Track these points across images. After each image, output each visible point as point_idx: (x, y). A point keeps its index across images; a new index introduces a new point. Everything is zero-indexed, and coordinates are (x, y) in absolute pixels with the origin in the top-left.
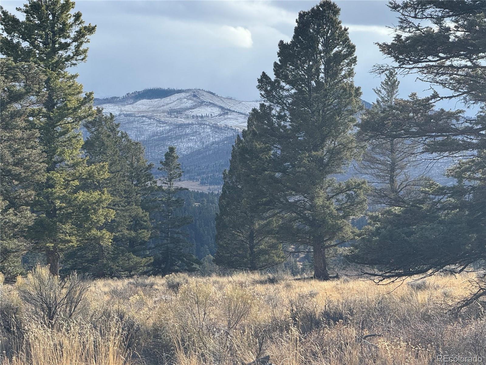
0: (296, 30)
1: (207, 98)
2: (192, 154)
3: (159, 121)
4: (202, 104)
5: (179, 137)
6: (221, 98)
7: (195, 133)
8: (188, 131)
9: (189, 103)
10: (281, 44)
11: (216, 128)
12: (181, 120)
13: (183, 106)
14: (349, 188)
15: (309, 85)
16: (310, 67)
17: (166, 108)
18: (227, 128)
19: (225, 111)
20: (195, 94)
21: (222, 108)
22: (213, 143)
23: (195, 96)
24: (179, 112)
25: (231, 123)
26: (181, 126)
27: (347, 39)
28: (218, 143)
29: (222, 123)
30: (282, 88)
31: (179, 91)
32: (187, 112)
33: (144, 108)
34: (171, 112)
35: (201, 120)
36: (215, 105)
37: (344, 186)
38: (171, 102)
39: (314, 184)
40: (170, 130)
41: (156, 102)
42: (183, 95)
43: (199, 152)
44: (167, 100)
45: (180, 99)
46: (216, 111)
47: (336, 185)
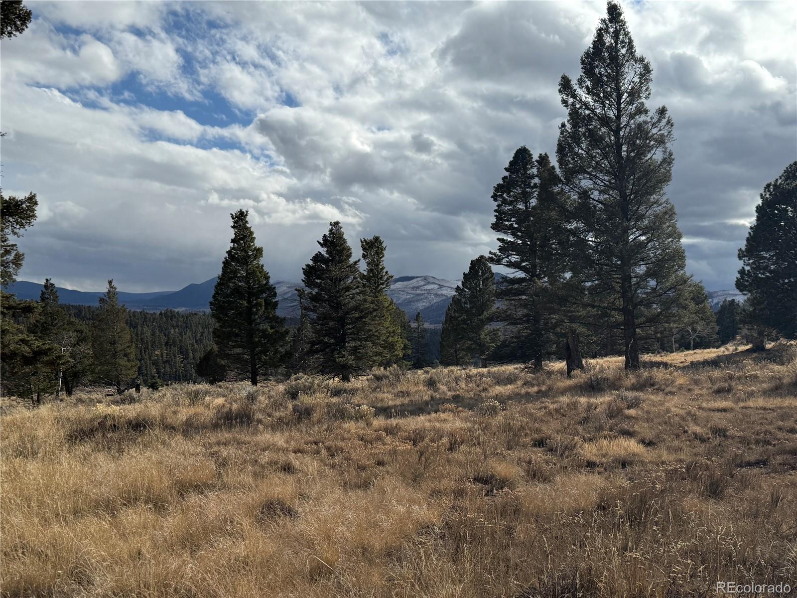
0: (470, 267)
1: (431, 280)
2: (425, 309)
3: (408, 293)
4: (429, 283)
5: (418, 301)
6: (438, 280)
7: (426, 298)
8: (422, 297)
9: (422, 283)
10: (464, 274)
11: (436, 295)
12: (418, 292)
13: (420, 284)
14: (494, 330)
15: (476, 289)
16: (476, 282)
17: (411, 286)
18: (442, 295)
19: (441, 287)
20: (425, 278)
21: (439, 285)
22: (435, 303)
23: (425, 279)
24: (418, 288)
25: (444, 292)
26: (418, 295)
27: (491, 271)
28: (438, 302)
29: (439, 293)
30: (466, 291)
31: (417, 277)
32: (422, 288)
33: (399, 286)
34: (413, 288)
35: (429, 292)
36: (435, 284)
37: (492, 330)
38: (413, 283)
39: (480, 330)
40: (413, 298)
41: (405, 283)
42: (419, 279)
43: (428, 308)
44: (411, 282)
45: (418, 281)
46: (436, 286)
47: (489, 329)
